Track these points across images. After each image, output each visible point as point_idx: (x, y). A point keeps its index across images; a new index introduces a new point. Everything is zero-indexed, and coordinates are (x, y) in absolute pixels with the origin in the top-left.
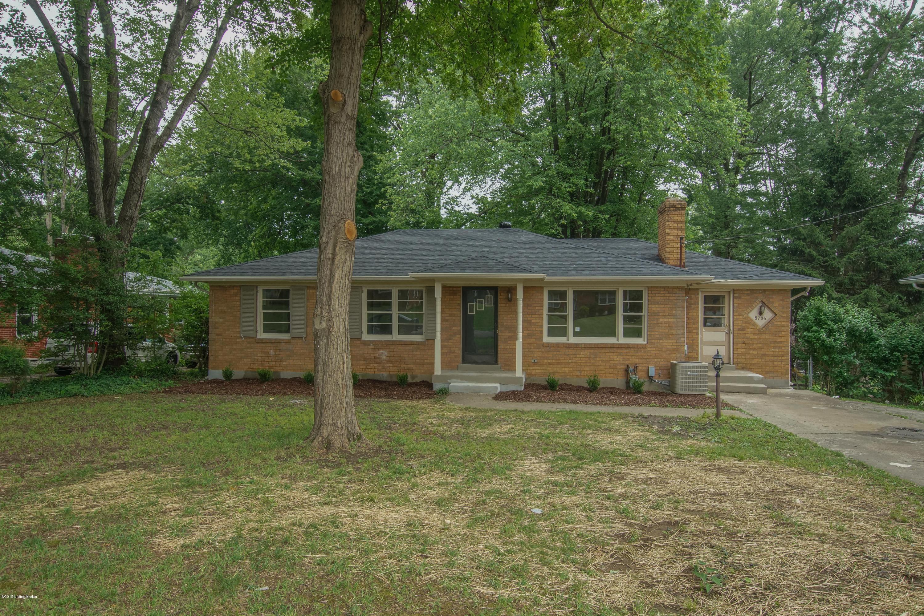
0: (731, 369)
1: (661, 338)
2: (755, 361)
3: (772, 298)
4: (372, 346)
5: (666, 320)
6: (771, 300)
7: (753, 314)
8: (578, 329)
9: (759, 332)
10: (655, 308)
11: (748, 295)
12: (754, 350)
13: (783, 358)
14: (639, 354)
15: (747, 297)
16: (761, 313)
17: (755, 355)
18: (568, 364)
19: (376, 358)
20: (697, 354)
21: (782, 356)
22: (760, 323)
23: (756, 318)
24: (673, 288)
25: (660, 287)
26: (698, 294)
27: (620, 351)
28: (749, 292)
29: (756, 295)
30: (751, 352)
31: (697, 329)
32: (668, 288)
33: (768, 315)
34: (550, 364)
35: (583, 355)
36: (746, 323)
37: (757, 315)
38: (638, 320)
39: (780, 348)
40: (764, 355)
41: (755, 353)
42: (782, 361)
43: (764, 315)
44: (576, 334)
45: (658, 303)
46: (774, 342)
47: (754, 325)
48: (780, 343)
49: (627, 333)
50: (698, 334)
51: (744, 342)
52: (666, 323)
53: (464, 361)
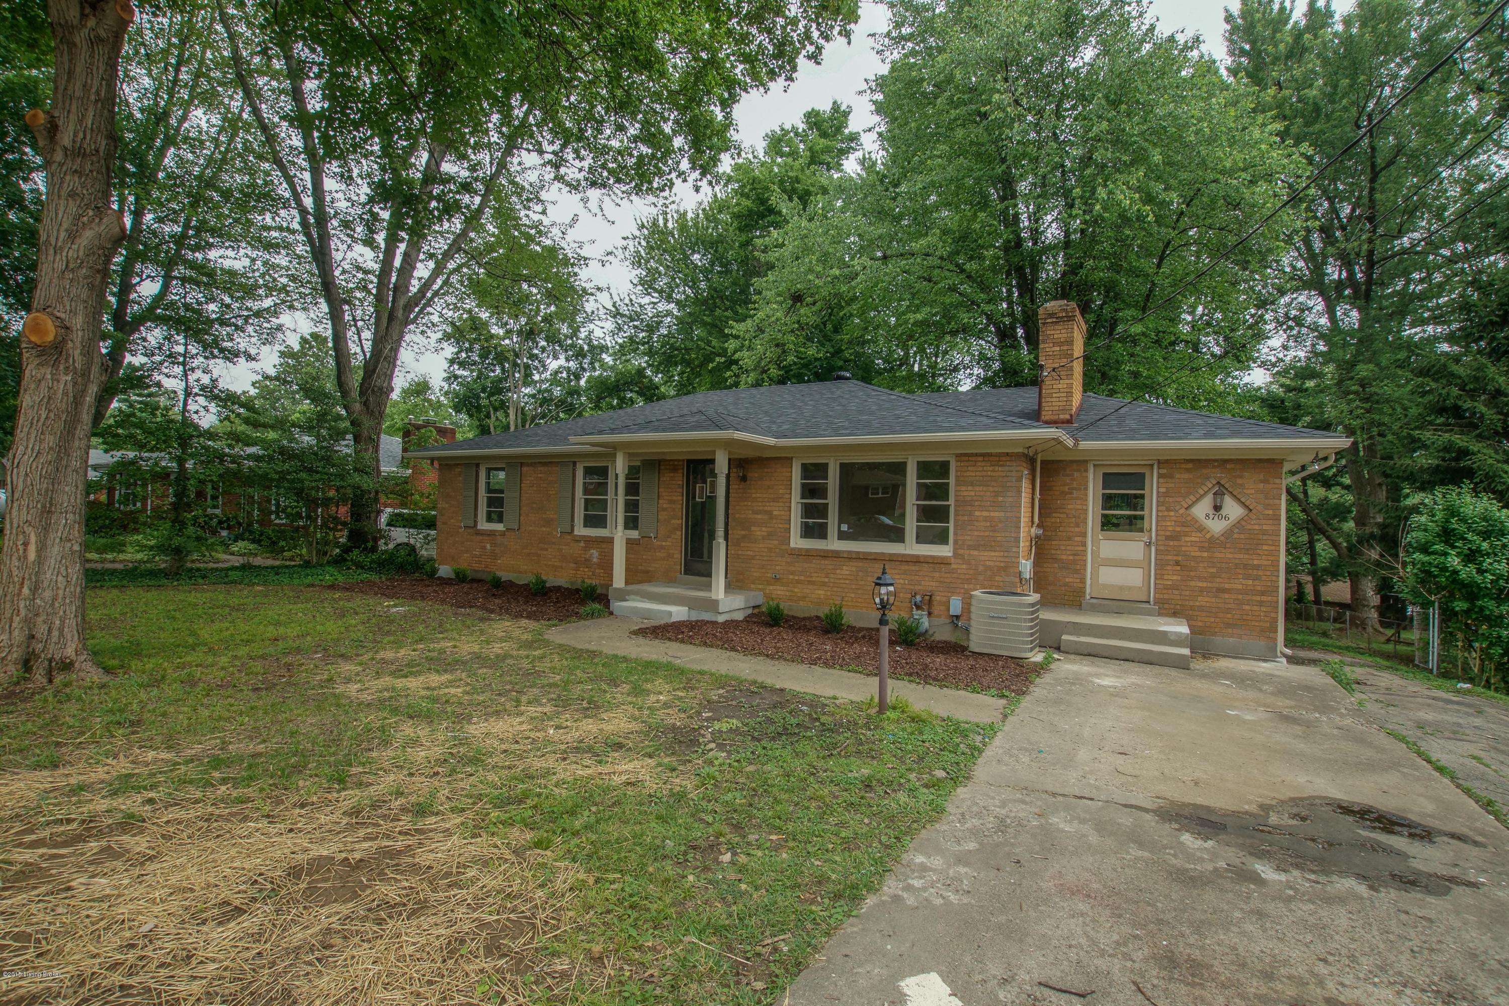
0: (1149, 613)
1: (976, 547)
2: (1202, 601)
3: (1241, 477)
4: (582, 544)
5: (985, 514)
6: (1239, 481)
7: (1202, 510)
8: (844, 527)
9: (1212, 543)
10: (968, 492)
11: (1188, 470)
12: (1200, 579)
13: (1264, 598)
14: (937, 575)
15: (1186, 476)
16: (1217, 508)
17: (1202, 590)
18: (824, 584)
19: (587, 560)
20: (1083, 581)
21: (1263, 593)
22: (1217, 526)
23: (1207, 516)
24: (1000, 455)
25: (976, 455)
26: (1086, 471)
27: (905, 567)
28: (1190, 466)
29: (1205, 471)
30: (1193, 583)
31: (1084, 535)
32: (990, 455)
33: (1233, 510)
34: (798, 582)
35: (846, 570)
36: (1183, 525)
37: (1211, 511)
38: (941, 514)
39: (1257, 578)
40: (1224, 591)
41: (1200, 584)
42: (1261, 604)
43: (1224, 512)
44: (842, 536)
45: (972, 484)
46: (1246, 567)
47: (1201, 529)
48: (1257, 567)
49: (922, 538)
50: (1084, 544)
51: (1177, 563)
52: (986, 519)
53: (688, 570)
